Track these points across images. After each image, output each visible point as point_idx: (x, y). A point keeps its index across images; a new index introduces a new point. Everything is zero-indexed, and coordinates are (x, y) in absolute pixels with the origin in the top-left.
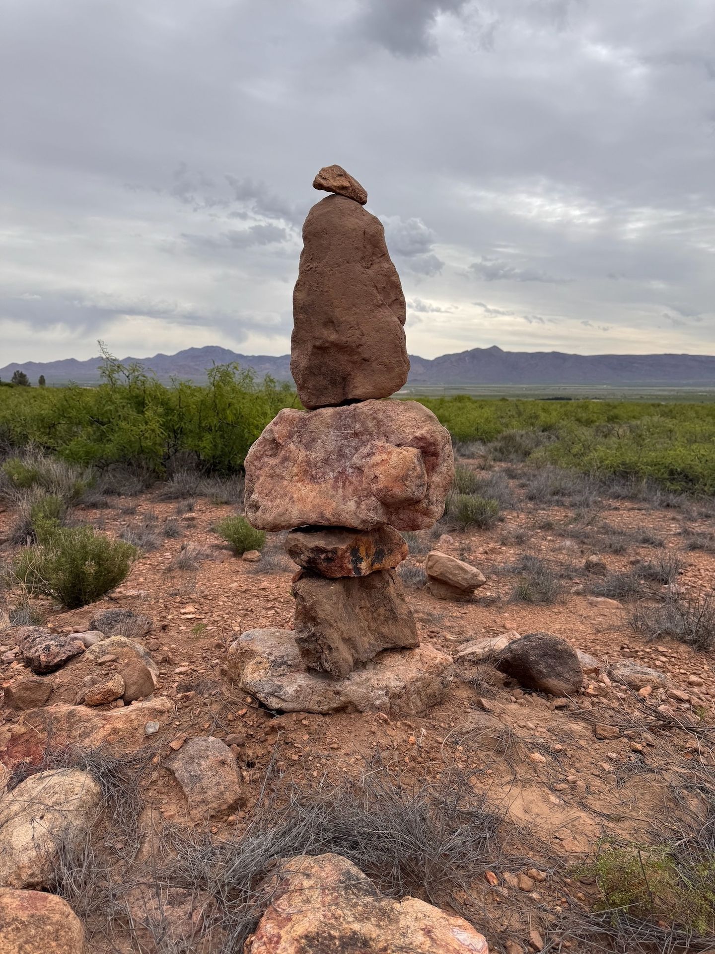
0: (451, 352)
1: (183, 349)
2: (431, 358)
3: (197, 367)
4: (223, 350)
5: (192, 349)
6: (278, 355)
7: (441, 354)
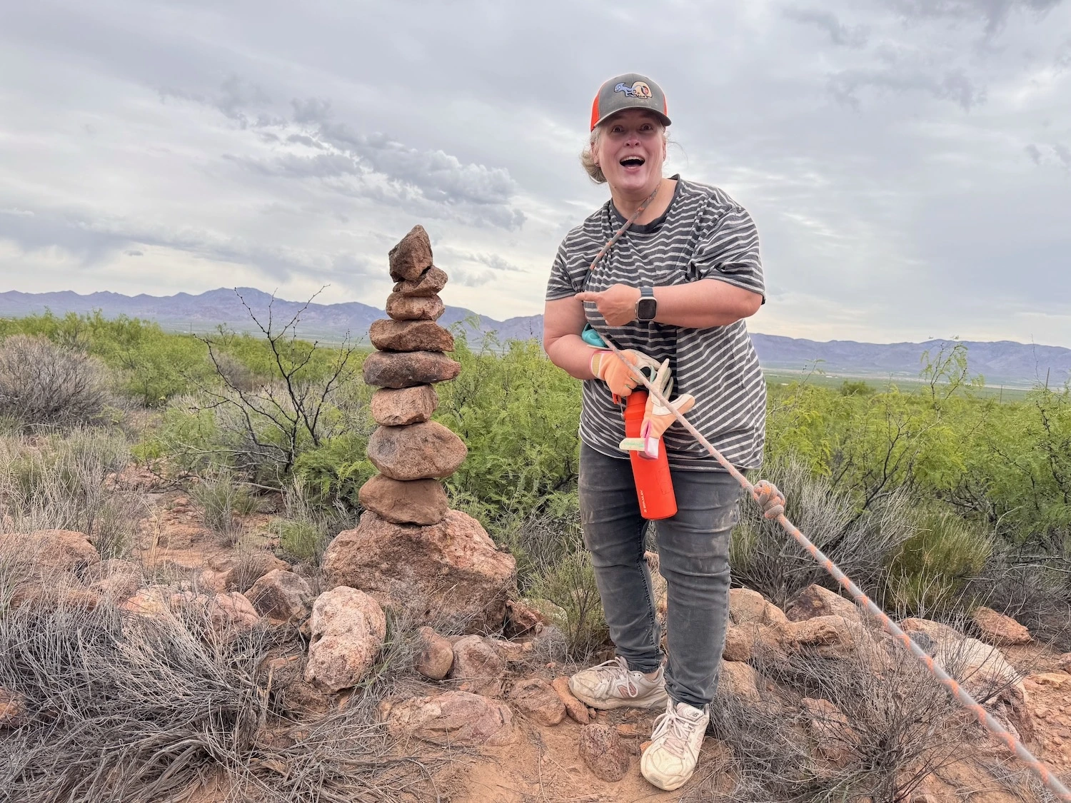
0: (523, 315)
1: (211, 289)
2: (502, 320)
3: (225, 311)
4: (260, 293)
5: (223, 289)
6: (327, 304)
7: (512, 316)
